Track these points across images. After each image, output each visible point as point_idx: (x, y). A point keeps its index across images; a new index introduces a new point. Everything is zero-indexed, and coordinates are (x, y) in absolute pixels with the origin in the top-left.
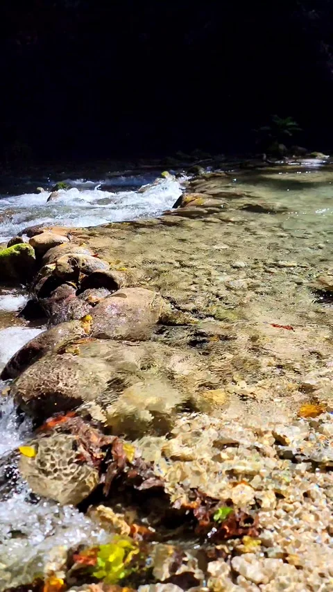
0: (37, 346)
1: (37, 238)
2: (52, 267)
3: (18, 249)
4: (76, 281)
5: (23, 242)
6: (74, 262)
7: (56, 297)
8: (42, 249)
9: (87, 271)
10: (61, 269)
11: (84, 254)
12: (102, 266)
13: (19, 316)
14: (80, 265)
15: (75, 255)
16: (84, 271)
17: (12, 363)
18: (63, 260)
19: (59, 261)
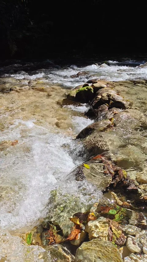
0: (92, 127)
1: (95, 85)
2: (100, 97)
3: (87, 88)
4: (109, 104)
5: (88, 86)
6: (109, 96)
7: (100, 109)
8: (97, 89)
9: (114, 100)
10: (103, 98)
11: (113, 93)
12: (120, 99)
13: (85, 115)
14: (111, 97)
15: (110, 93)
16: (112, 100)
17: (82, 132)
18: (105, 95)
19: (103, 95)
